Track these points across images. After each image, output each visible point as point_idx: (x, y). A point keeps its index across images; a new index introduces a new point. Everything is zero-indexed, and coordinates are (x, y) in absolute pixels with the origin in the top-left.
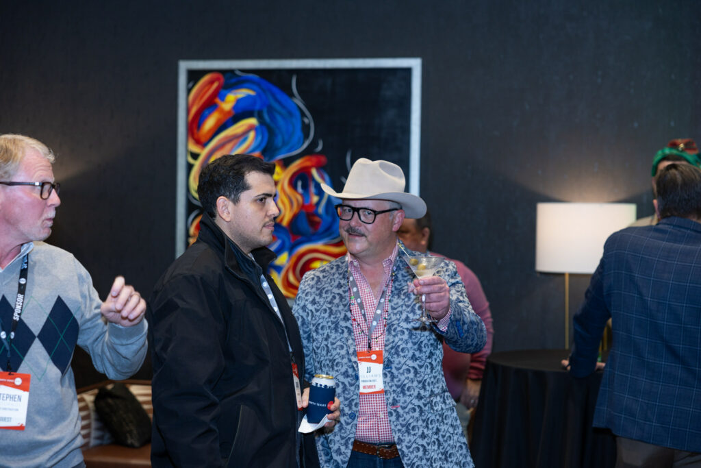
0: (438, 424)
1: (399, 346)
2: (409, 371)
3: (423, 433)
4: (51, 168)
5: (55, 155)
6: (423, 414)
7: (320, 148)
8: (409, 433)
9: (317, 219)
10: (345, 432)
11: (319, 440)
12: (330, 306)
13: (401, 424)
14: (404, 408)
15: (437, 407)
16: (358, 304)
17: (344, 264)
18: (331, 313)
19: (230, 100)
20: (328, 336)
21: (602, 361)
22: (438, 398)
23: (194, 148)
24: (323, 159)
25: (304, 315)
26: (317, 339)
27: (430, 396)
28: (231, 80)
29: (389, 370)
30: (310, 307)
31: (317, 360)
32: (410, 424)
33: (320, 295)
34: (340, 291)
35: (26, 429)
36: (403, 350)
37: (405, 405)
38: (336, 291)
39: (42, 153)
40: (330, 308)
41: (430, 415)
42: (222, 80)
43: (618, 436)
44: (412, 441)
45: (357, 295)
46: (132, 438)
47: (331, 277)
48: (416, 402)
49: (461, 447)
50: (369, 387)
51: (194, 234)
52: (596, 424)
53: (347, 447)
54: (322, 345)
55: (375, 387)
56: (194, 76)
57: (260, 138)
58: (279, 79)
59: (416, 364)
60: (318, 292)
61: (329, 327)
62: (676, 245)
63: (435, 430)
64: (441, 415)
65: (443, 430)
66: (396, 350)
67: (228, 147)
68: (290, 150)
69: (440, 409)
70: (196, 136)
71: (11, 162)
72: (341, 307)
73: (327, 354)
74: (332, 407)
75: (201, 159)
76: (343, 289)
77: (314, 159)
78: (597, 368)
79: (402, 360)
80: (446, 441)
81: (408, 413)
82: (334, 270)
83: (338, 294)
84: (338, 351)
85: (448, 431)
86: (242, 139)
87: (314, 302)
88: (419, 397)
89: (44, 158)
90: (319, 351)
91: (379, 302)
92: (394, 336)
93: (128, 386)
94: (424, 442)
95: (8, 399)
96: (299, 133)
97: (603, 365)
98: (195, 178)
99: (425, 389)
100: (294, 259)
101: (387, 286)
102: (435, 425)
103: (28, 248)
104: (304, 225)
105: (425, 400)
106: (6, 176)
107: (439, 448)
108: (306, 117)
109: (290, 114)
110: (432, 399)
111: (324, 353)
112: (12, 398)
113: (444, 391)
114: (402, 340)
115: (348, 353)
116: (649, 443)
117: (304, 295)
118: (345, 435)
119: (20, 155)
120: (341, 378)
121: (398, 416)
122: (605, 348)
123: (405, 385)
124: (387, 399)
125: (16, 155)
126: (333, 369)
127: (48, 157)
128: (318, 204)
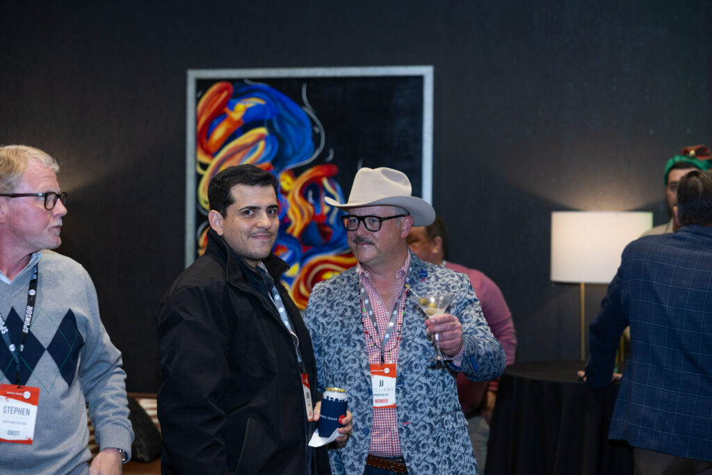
0: (449, 443)
1: (412, 362)
2: (421, 387)
3: (433, 451)
4: (56, 178)
5: (59, 164)
6: (434, 432)
7: (331, 157)
8: (419, 451)
9: (329, 230)
10: (359, 448)
11: (332, 455)
12: (341, 318)
13: (411, 441)
14: (414, 425)
15: (448, 426)
16: (370, 316)
17: (355, 276)
18: (343, 327)
19: (240, 110)
20: (340, 350)
21: (619, 372)
22: (450, 416)
23: (203, 158)
24: (335, 169)
25: (315, 328)
26: (328, 353)
27: (442, 414)
28: (240, 89)
29: (401, 385)
30: (321, 320)
31: (329, 373)
32: (420, 442)
33: (331, 307)
34: (352, 304)
35: (33, 443)
36: (416, 366)
37: (416, 422)
38: (348, 303)
39: (45, 163)
40: (341, 321)
41: (440, 433)
42: (232, 89)
43: (635, 447)
44: (422, 459)
45: (369, 307)
46: (142, 452)
47: (342, 289)
48: (427, 419)
49: (471, 467)
50: (381, 401)
51: (204, 245)
52: (612, 436)
53: (361, 463)
54: (334, 359)
55: (387, 401)
56: (203, 85)
57: (270, 148)
58: (289, 87)
59: (428, 381)
60: (329, 305)
61: (341, 340)
62: (695, 252)
63: (446, 449)
64: (452, 434)
65: (454, 449)
66: (410, 366)
67: (238, 157)
68: (300, 160)
69: (451, 427)
70: (205, 147)
71: (13, 173)
72: (353, 320)
73: (339, 368)
74: (344, 421)
75: (210, 169)
76: (354, 301)
77: (325, 169)
78: (613, 379)
79: (415, 376)
80: (457, 461)
81: (418, 430)
82: (345, 282)
83: (350, 307)
84: (350, 365)
85: (459, 451)
86: (251, 149)
87: (325, 315)
88: (431, 415)
89: (47, 168)
90: (331, 365)
91: (392, 314)
92: (408, 352)
93: (137, 399)
94: (434, 461)
95: (17, 413)
96: (309, 143)
97: (620, 376)
98: (204, 189)
99: (436, 407)
100: (305, 270)
101: (400, 298)
102: (446, 444)
103: (37, 258)
104: (315, 236)
105: (436, 418)
106: (9, 188)
107: (450, 467)
108: (317, 126)
109: (301, 123)
110: (443, 417)
111: (336, 366)
112: (21, 411)
113: (456, 410)
114: (415, 355)
115: (361, 367)
116: (667, 453)
117: (314, 308)
118: (358, 451)
119: (22, 166)
120: (354, 393)
121: (409, 433)
122: (622, 359)
123: (417, 402)
124: (399, 415)
125: (18, 165)
126: (345, 383)
127: (52, 167)
128: (329, 214)
